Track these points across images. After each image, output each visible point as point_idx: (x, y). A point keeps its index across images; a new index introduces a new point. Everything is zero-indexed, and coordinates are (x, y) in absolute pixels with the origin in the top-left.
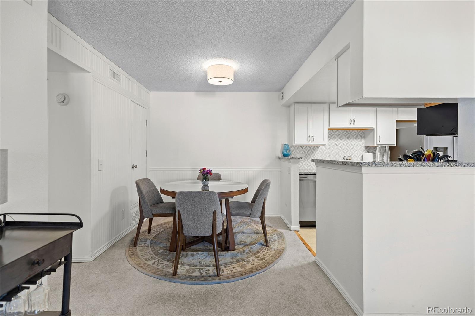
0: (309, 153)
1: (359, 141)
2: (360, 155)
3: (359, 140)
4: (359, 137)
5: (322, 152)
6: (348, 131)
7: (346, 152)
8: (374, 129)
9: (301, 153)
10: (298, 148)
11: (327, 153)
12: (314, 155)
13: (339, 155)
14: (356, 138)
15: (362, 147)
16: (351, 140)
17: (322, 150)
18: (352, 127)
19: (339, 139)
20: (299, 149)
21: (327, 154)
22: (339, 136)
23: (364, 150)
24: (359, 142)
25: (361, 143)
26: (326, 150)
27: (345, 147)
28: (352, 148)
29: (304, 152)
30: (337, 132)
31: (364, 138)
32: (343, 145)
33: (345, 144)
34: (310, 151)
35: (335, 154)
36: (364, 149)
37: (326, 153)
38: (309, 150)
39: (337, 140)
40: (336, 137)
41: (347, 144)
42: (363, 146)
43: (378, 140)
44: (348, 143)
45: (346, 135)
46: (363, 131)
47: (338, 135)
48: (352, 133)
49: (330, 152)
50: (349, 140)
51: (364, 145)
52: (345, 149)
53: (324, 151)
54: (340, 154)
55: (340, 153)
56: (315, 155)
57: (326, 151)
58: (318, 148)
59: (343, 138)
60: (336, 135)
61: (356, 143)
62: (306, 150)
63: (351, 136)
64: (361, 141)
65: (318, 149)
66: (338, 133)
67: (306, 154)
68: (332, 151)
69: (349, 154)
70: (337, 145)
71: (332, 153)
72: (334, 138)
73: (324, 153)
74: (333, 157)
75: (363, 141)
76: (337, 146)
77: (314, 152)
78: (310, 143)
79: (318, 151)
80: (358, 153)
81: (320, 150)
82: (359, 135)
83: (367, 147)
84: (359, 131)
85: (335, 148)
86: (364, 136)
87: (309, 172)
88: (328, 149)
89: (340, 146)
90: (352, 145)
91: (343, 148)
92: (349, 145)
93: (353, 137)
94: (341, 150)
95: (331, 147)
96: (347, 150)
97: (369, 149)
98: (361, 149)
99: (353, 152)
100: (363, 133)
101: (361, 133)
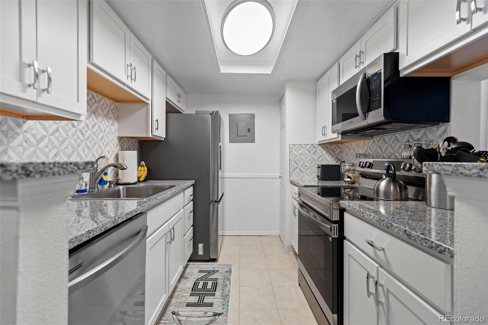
1: (112, 125)
2: (112, 154)
3: (111, 122)
4: (111, 115)
5: (34, 142)
6: (95, 94)
7: (91, 147)
11: (50, 146)
13: (78, 153)
14: (106, 116)
15: (115, 138)
16: (100, 119)
17: (34, 136)
23: (117, 145)
24: (111, 127)
25: (113, 128)
26: (46, 136)
28: (102, 139)
31: (117, 118)
32: (86, 129)
33: (90, 127)
35: (70, 151)
36: (116, 141)
37: (46, 146)
41: (93, 126)
42: (116, 136)
46: (117, 104)
48: (101, 103)
49: (57, 144)
50: (97, 118)
51: (117, 134)
52: (90, 139)
53: (42, 139)
54: (81, 152)
55: (81, 148)
57: (46, 141)
61: (107, 127)
63: (99, 108)
64: (114, 126)
71: (63, 147)
73: (42, 145)
75: (116, 125)
76: (74, 129)
80: (110, 150)
82: (111, 110)
83: (121, 139)
84: (111, 101)
85: (70, 133)
86: (117, 116)
87: (89, 232)
88: (52, 134)
89: (81, 131)
90: (101, 131)
91: (86, 136)
92: (97, 131)
93: (103, 112)
94: (82, 141)
95: (60, 130)
96: (93, 142)
97: (123, 144)
98: (113, 142)
99: (103, 147)
100: (117, 109)
101: (114, 109)
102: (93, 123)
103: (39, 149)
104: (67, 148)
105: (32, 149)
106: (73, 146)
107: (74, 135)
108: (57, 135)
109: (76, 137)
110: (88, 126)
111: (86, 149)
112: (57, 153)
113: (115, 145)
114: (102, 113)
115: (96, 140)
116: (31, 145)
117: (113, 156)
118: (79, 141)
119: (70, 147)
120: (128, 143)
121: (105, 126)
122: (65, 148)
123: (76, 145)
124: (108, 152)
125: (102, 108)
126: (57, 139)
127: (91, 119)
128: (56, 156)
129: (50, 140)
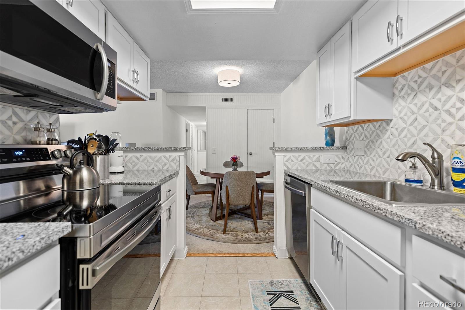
0: (372, 138)
9: (361, 139)
10: (356, 131)
11: (409, 136)
12: (381, 142)
17: (397, 129)
21: (409, 140)
26: (405, 128)
29: (366, 136)
37: (406, 136)
40: (433, 82)
53: (402, 131)
56: (384, 143)
57: (405, 131)
60: (434, 77)
65: (388, 128)
67: (367, 141)
68: (421, 130)
70: (436, 109)
72: (427, 90)
79: (389, 133)
81: (394, 130)
88: (411, 125)
106: (435, 133)
108: (416, 124)
112: (415, 141)
116: (395, 137)
119: (430, 134)
122: (425, 136)
126: (416, 128)
128: (413, 144)
129: (408, 130)
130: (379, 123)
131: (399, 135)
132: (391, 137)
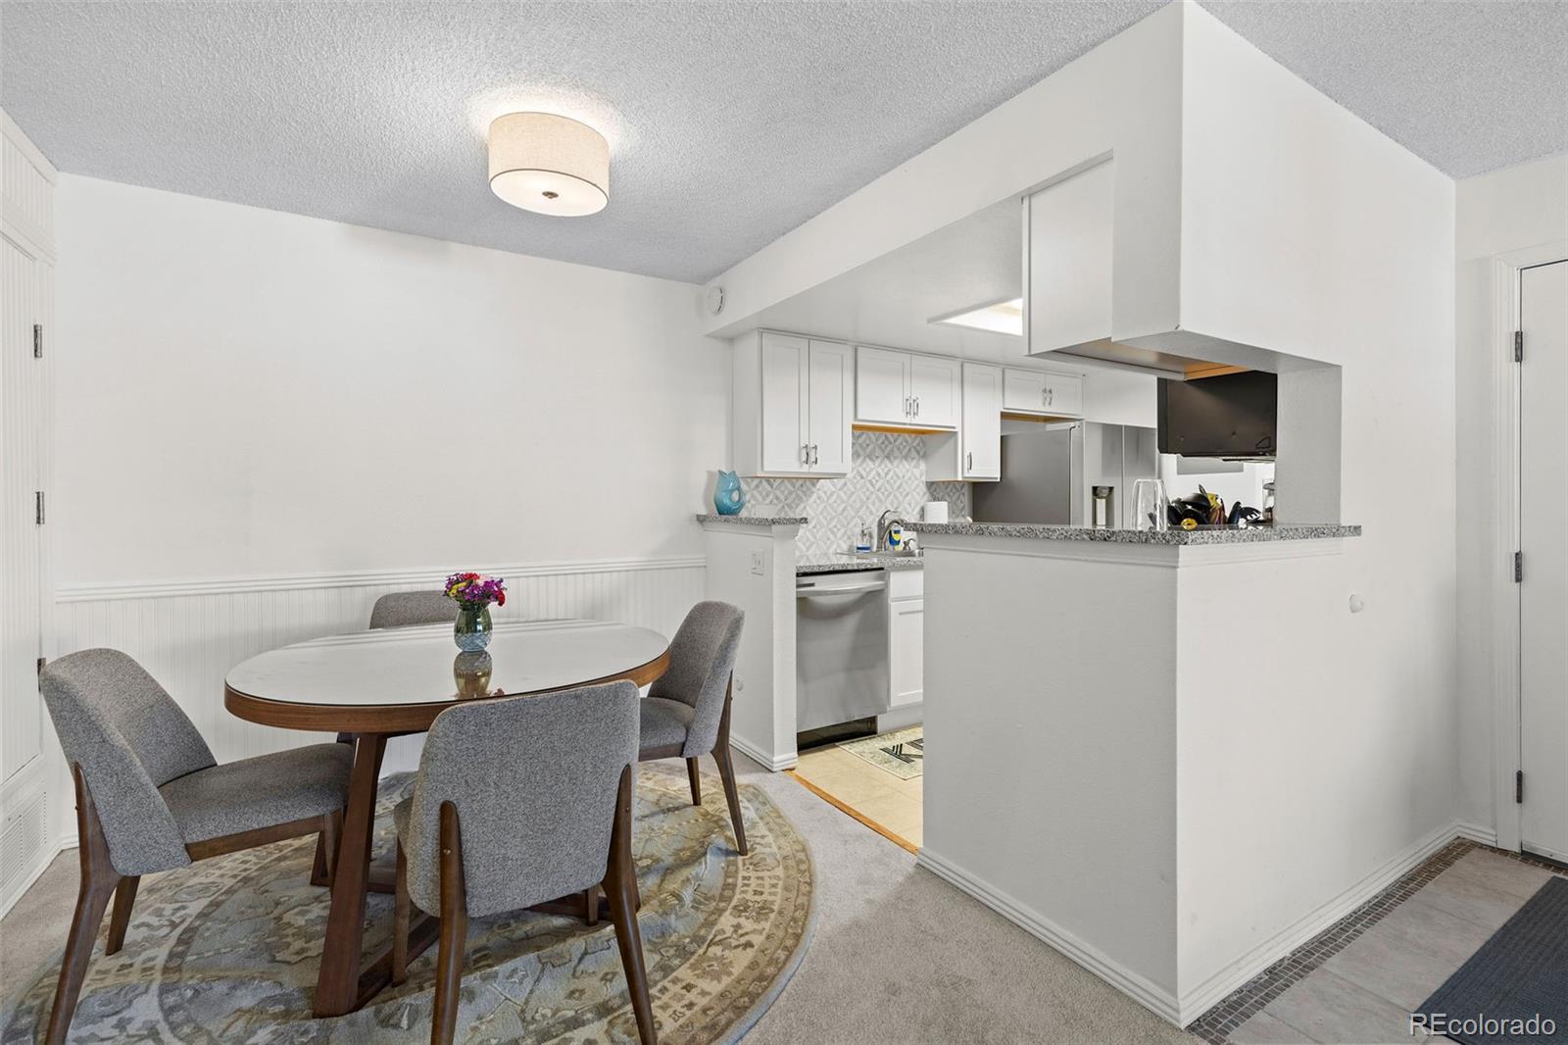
0: (789, 501)
1: (915, 467)
2: (917, 504)
3: (914, 463)
4: (914, 453)
5: (825, 498)
6: (888, 434)
7: (883, 498)
8: (956, 433)
9: (768, 501)
10: (757, 486)
11: (838, 501)
12: (805, 508)
13: (867, 507)
14: (906, 458)
15: (921, 485)
16: (896, 463)
17: (825, 493)
18: (910, 424)
19: (868, 460)
20: (760, 489)
21: (839, 506)
22: (868, 451)
23: (924, 494)
24: (914, 470)
25: (917, 472)
26: (835, 492)
27: (881, 482)
28: (899, 488)
29: (777, 498)
30: (864, 437)
31: (924, 456)
32: (877, 478)
33: (883, 475)
34: (794, 495)
35: (858, 505)
36: (925, 489)
37: (835, 502)
38: (791, 493)
39: (863, 462)
40: (861, 452)
41: (886, 474)
42: (922, 482)
43: (966, 466)
44: (889, 471)
45: (883, 446)
46: (923, 437)
47: (865, 445)
48: (897, 443)
49: (845, 498)
50: (892, 462)
51: (924, 479)
52: (883, 490)
53: (832, 495)
54: (871, 506)
55: (871, 501)
56: (808, 508)
57: (835, 496)
58: (814, 485)
59: (877, 457)
60: (861, 446)
61: (908, 470)
62: (783, 492)
63: (896, 450)
64: (918, 468)
65: (814, 489)
66: (864, 441)
67: (781, 505)
68: (850, 497)
69: (892, 504)
70: (862, 477)
71: (851, 501)
73: (831, 501)
74: (853, 514)
75: (923, 466)
76: (863, 481)
77: (804, 499)
78: (805, 468)
79: (815, 496)
80: (913, 501)
82: (915, 447)
83: (930, 485)
84: (913, 436)
85: (858, 487)
86: (925, 453)
87: (820, 566)
88: (841, 489)
89: (870, 481)
90: (898, 477)
91: (877, 487)
92: (892, 478)
93: (901, 453)
94: (872, 493)
95: (848, 484)
96: (886, 493)
97: (935, 490)
98: (918, 490)
99: (901, 499)
100: (924, 443)
101: (918, 444)
102: (886, 469)
103: (829, 505)
104: (855, 502)
105: (823, 505)
106: (861, 500)
107: (862, 487)
109: (865, 490)
110: (879, 475)
111: (877, 501)
113: (921, 494)
114: (900, 455)
115: (890, 490)
117: (918, 509)
118: (868, 493)
119: (858, 501)
120: (946, 488)
121: (904, 470)
123: (865, 499)
124: (910, 504)
125: (899, 449)
126: (845, 493)
127: (883, 467)
129: (838, 495)
130: (800, 482)
131: (828, 500)
132: (818, 501)
